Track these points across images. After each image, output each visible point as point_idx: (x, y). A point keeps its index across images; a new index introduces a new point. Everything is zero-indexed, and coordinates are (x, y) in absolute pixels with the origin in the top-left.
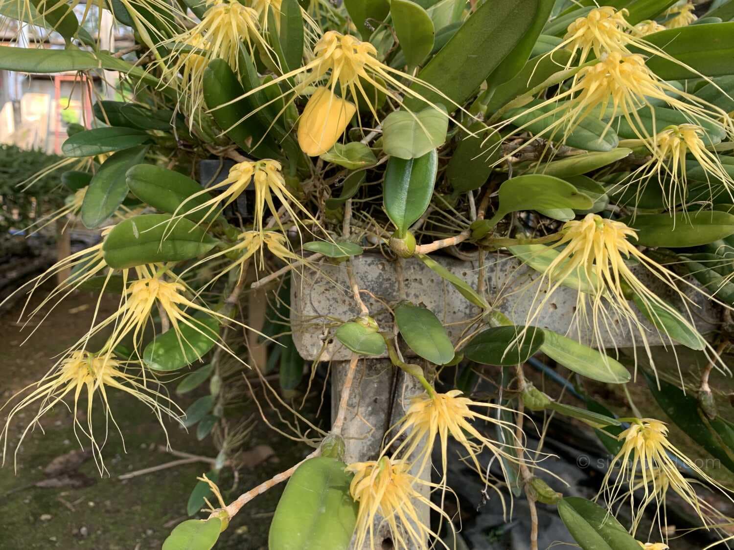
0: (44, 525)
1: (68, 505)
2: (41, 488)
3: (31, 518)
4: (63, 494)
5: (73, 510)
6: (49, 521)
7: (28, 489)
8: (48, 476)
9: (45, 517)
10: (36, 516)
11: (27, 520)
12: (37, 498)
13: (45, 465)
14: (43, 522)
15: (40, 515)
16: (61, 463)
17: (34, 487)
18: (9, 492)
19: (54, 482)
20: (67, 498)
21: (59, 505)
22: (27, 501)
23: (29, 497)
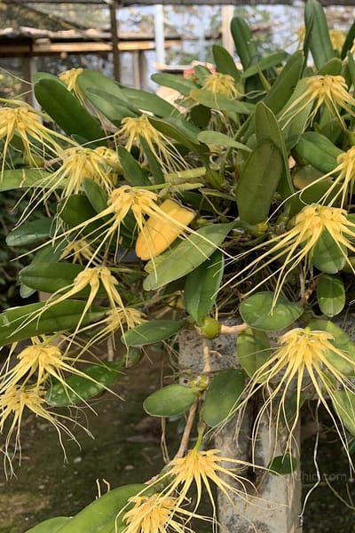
0: (127, 474)
1: (149, 459)
2: (131, 442)
3: (119, 468)
4: (146, 449)
5: (152, 464)
6: (131, 471)
7: (120, 443)
8: (137, 433)
9: (129, 467)
10: (123, 466)
11: (116, 469)
12: (126, 451)
13: (136, 423)
14: (126, 471)
15: (126, 465)
16: (148, 423)
17: (125, 442)
18: (106, 443)
19: (140, 438)
20: (148, 453)
21: (141, 458)
22: (118, 452)
23: (120, 449)
